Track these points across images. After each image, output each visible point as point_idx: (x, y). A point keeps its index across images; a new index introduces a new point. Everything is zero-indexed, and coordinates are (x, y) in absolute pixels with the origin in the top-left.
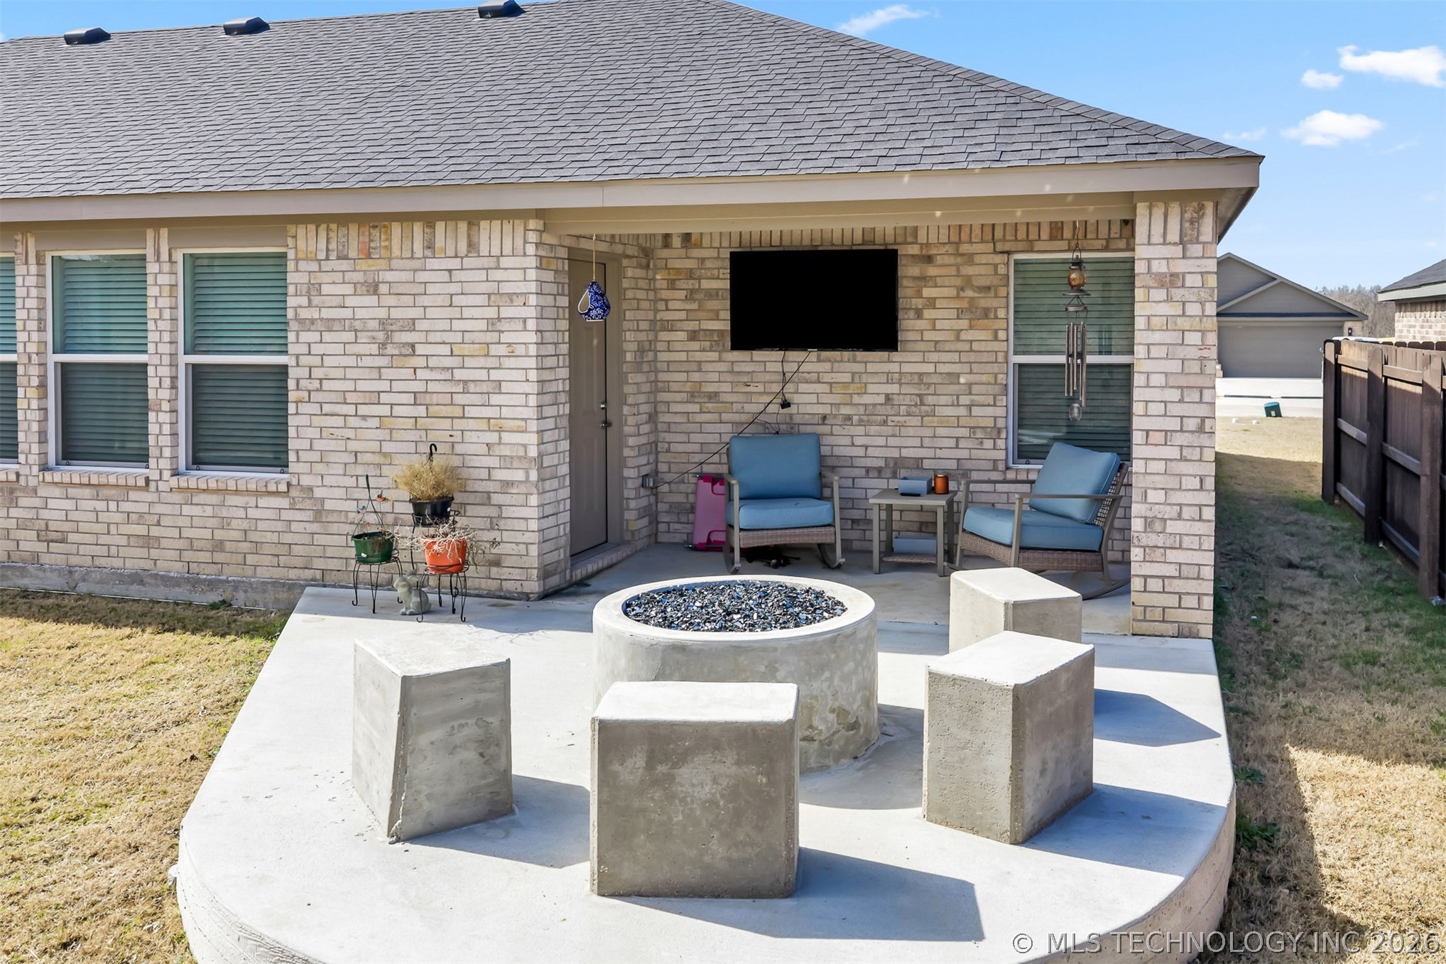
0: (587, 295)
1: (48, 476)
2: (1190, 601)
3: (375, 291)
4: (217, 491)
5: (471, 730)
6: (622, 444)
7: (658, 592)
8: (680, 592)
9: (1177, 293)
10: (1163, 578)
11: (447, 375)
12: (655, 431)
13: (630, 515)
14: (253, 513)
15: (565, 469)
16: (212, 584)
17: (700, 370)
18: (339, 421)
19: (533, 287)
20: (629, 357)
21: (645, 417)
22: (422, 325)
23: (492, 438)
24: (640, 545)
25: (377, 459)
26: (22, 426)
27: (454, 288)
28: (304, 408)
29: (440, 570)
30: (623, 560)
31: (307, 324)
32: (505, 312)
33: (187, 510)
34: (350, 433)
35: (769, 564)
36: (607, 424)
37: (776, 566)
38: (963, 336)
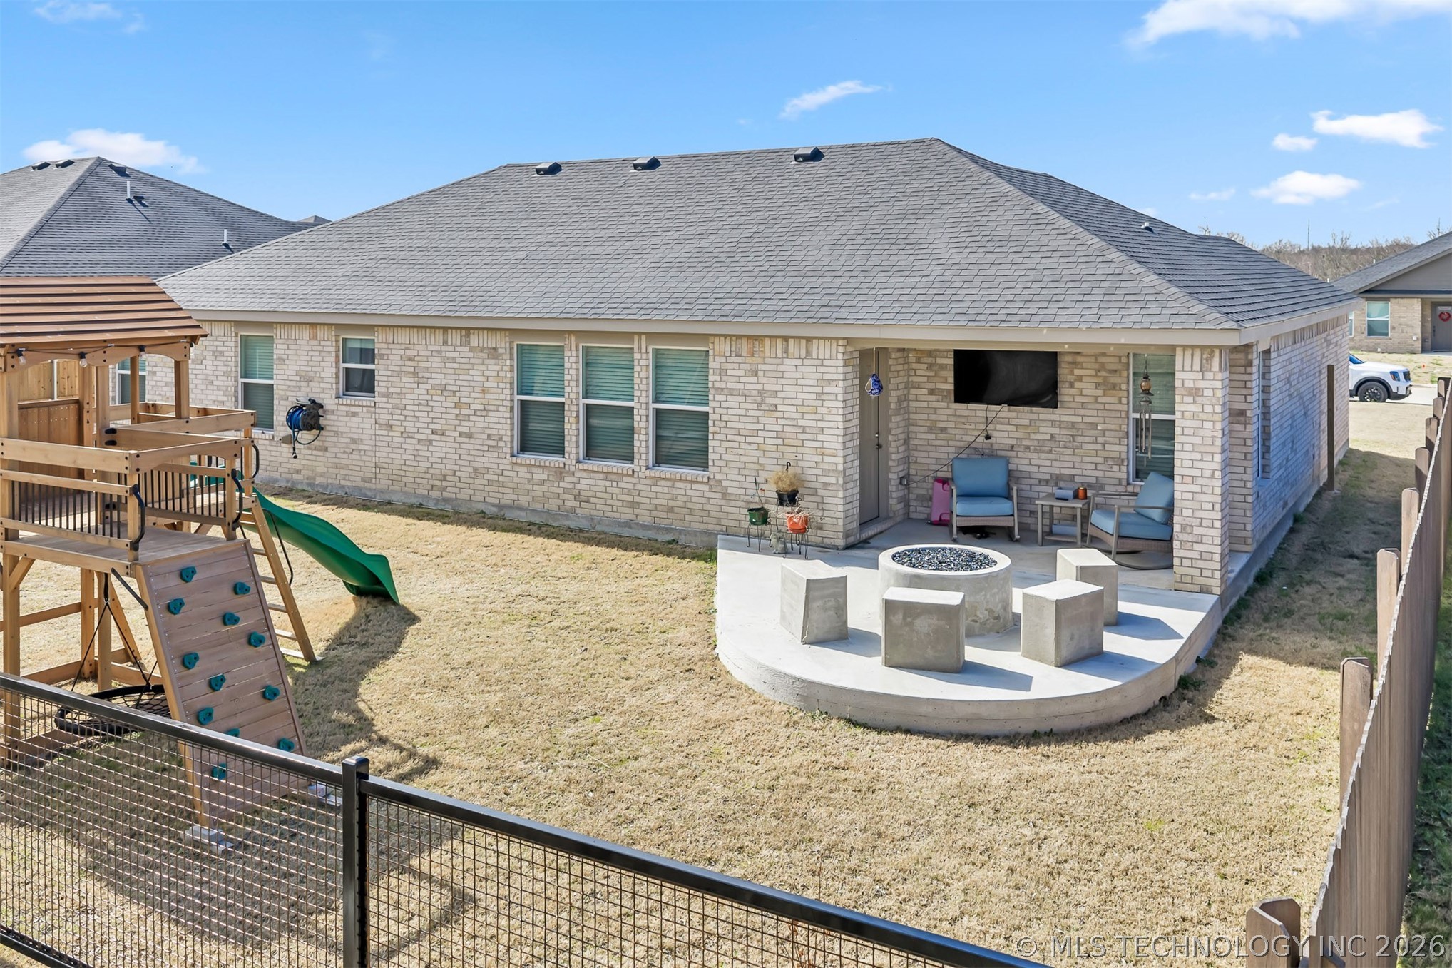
0: (871, 381)
1: (581, 466)
2: (1208, 573)
3: (756, 375)
4: (670, 479)
5: (832, 603)
6: (888, 458)
7: (908, 551)
8: (919, 551)
9: (1199, 399)
10: (1192, 559)
11: (795, 423)
12: (908, 449)
13: (893, 501)
14: (689, 492)
15: (857, 476)
16: (668, 530)
17: (935, 413)
18: (736, 445)
19: (841, 377)
20: (892, 406)
21: (902, 442)
22: (781, 395)
23: (818, 458)
24: (898, 519)
25: (756, 467)
26: (567, 438)
27: (799, 375)
28: (718, 437)
29: (795, 531)
30: (889, 529)
31: (720, 391)
32: (826, 390)
33: (654, 489)
34: (742, 452)
35: (976, 537)
36: (879, 446)
37: (979, 538)
38: (1100, 400)
